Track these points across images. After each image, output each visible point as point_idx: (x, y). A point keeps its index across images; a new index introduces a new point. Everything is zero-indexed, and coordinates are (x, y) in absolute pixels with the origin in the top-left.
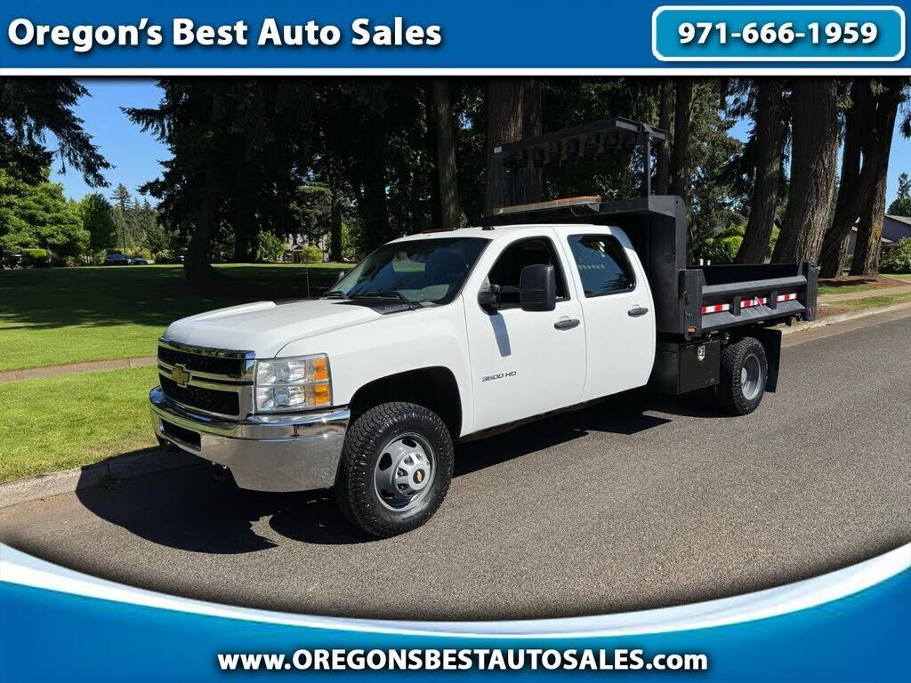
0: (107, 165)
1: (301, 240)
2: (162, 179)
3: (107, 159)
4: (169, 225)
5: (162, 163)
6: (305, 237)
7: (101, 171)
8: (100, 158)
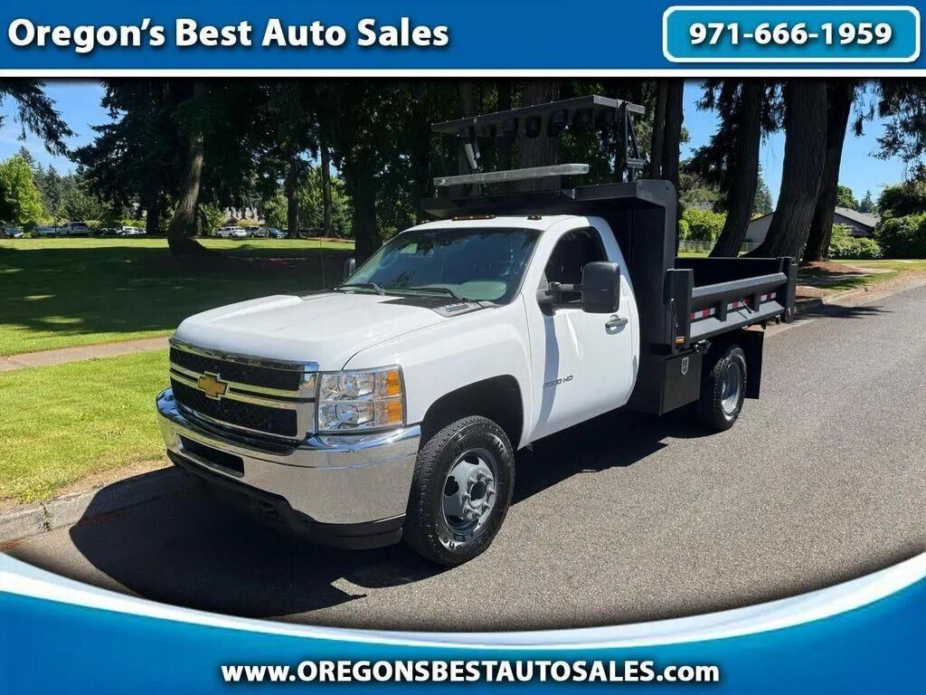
0: (69, 133)
1: (250, 215)
2: (94, 145)
3: (70, 127)
4: (102, 195)
5: (94, 128)
6: (255, 211)
7: (64, 139)
8: (61, 124)
